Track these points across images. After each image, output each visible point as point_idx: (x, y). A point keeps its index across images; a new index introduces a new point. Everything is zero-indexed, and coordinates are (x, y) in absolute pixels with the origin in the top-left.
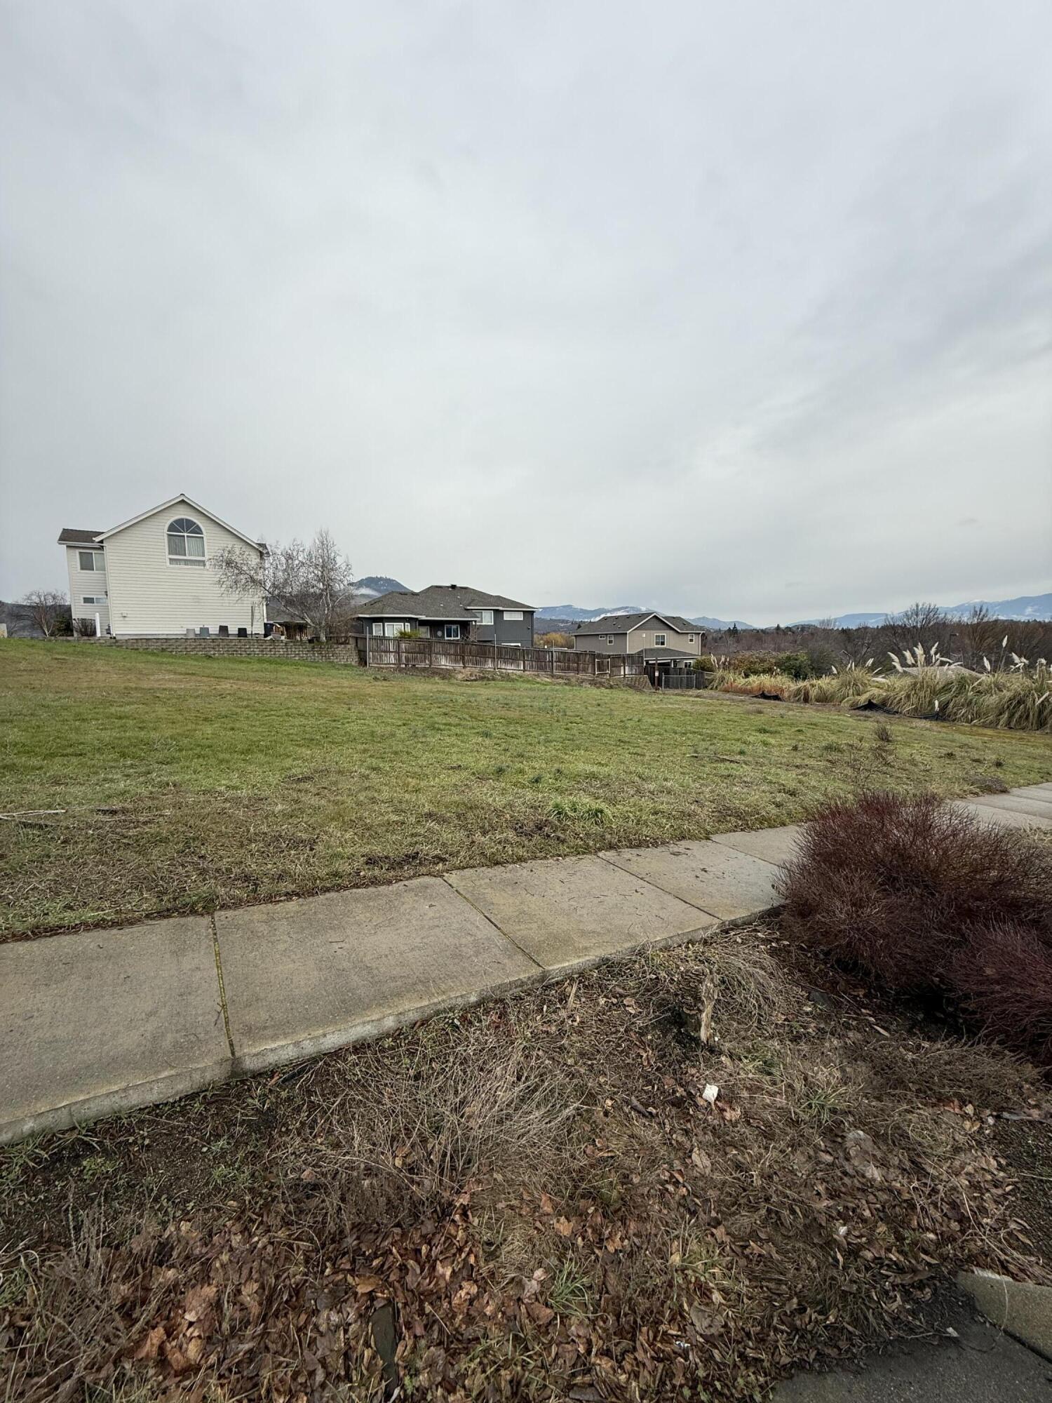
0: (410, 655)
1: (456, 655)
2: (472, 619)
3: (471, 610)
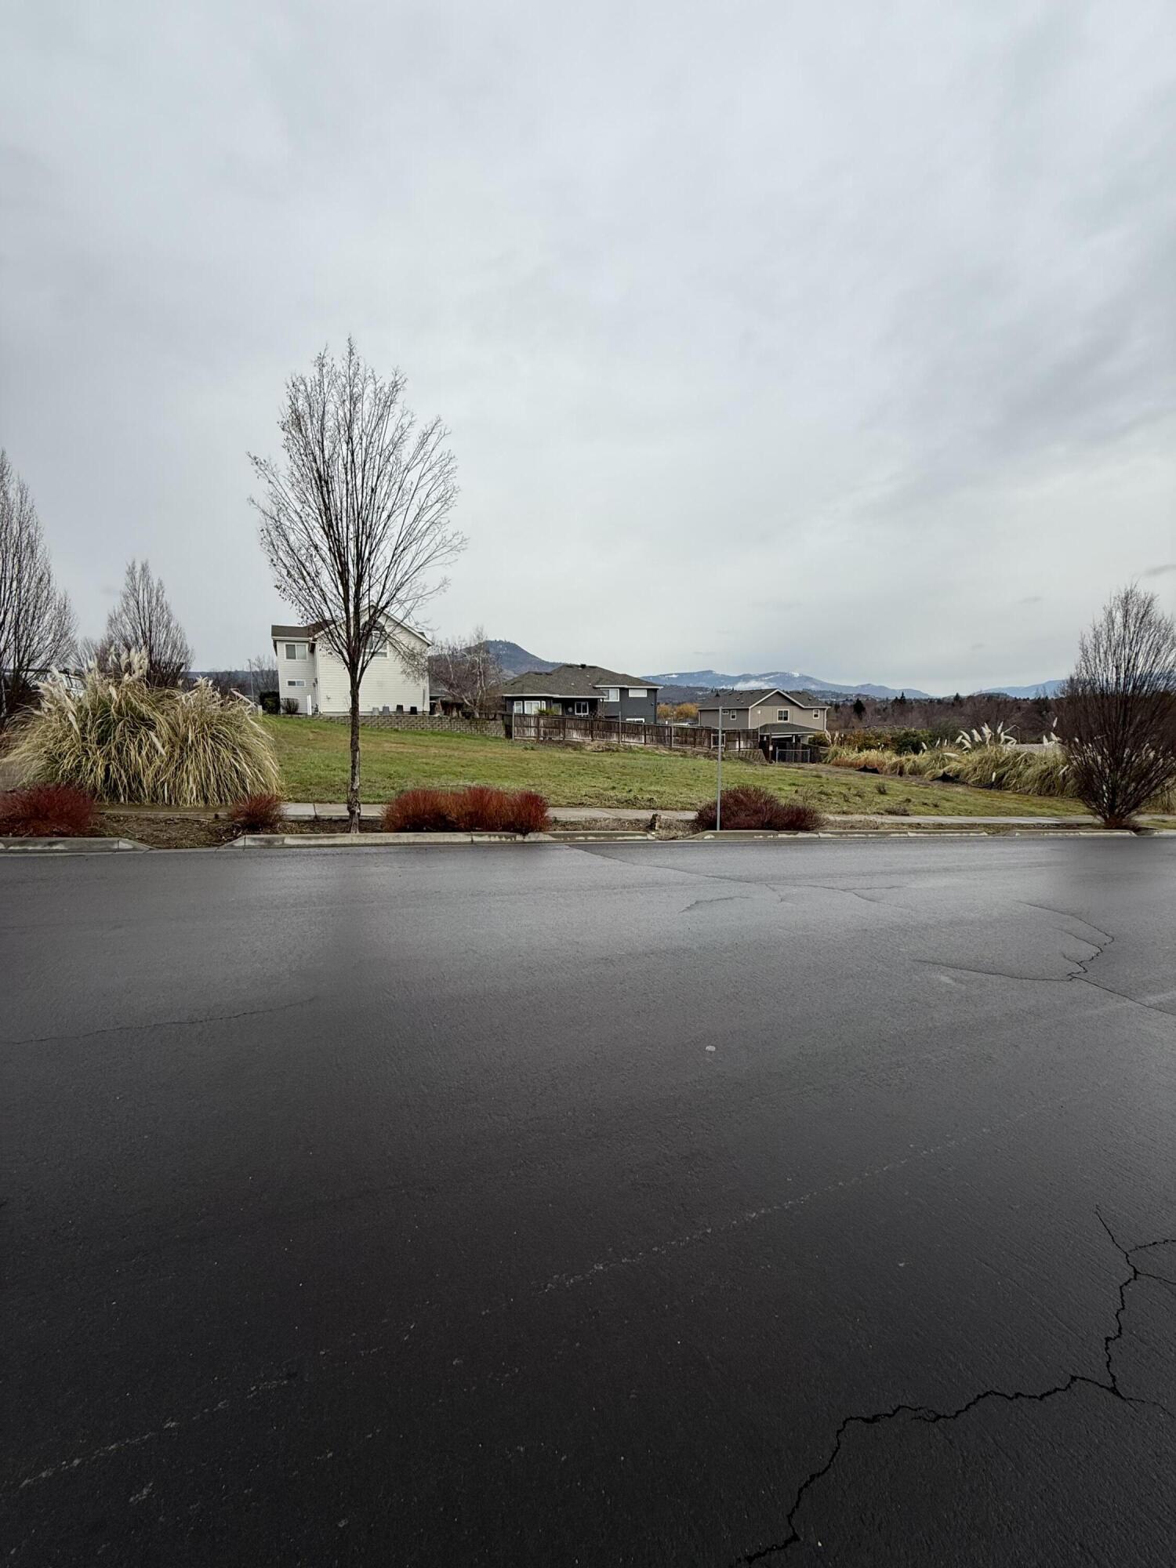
0: (547, 730)
1: (586, 730)
2: (600, 697)
3: (600, 689)
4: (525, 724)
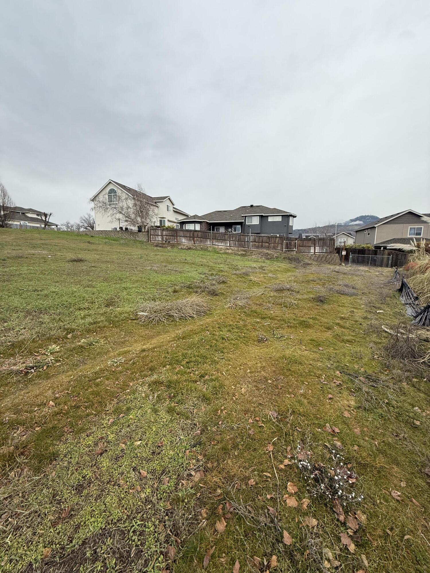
0: (168, 237)
2: (243, 221)
3: (246, 216)
4: (156, 234)
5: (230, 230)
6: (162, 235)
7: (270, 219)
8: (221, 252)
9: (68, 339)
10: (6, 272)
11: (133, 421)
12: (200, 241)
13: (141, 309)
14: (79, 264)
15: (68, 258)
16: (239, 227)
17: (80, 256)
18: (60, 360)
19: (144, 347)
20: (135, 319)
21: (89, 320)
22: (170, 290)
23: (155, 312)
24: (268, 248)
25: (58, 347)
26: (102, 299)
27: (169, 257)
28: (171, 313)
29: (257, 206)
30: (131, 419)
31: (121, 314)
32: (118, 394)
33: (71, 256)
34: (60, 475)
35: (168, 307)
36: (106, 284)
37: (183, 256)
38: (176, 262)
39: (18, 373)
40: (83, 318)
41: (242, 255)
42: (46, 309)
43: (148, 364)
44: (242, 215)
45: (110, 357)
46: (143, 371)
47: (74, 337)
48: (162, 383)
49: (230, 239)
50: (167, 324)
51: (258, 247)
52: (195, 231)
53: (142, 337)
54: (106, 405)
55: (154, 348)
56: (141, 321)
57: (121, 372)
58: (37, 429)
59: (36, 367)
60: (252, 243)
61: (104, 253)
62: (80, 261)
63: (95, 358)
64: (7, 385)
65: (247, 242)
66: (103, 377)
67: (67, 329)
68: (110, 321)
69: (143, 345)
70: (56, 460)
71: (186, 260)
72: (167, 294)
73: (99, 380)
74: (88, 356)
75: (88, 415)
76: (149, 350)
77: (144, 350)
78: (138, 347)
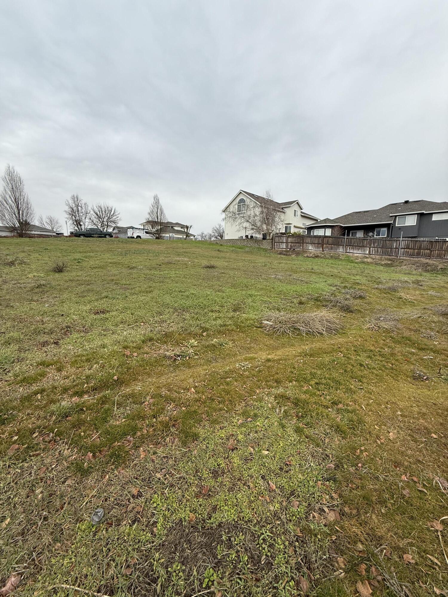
0: (293, 244)
2: (392, 222)
3: (396, 216)
4: (281, 241)
5: (371, 234)
6: (287, 243)
7: (435, 218)
8: (357, 261)
9: (204, 336)
10: (161, 275)
11: (261, 429)
12: (330, 248)
13: (266, 318)
14: (211, 270)
15: (203, 265)
16: (385, 229)
17: (212, 263)
18: (198, 354)
19: (269, 357)
20: (260, 327)
21: (219, 322)
22: (295, 300)
23: (280, 322)
24: (429, 256)
25: (196, 342)
26: (230, 304)
27: (294, 266)
28: (297, 325)
29: (414, 202)
30: (258, 426)
31: (247, 320)
32: (246, 398)
33: (205, 263)
34: (200, 455)
35: (294, 319)
36: (233, 290)
37: (309, 264)
38: (301, 271)
39: (170, 358)
40: (215, 320)
41: (387, 265)
42: (187, 308)
43: (274, 375)
44: (391, 215)
45: (238, 360)
46: (269, 382)
47: (208, 336)
48: (289, 399)
49: (370, 245)
50: (292, 337)
51: (412, 255)
52: (325, 237)
53: (267, 346)
54: (235, 405)
55: (279, 360)
56: (266, 330)
57: (248, 377)
58: (183, 409)
59: (181, 356)
60: (403, 250)
61: (231, 260)
62: (212, 267)
63: (225, 358)
64: (162, 365)
65: (396, 248)
66: (232, 378)
67: (203, 328)
68: (237, 326)
69: (268, 355)
70: (197, 440)
71: (312, 269)
72: (292, 305)
73: (229, 379)
74: (219, 355)
75: (221, 410)
76: (274, 360)
77: (269, 360)
78: (264, 356)
